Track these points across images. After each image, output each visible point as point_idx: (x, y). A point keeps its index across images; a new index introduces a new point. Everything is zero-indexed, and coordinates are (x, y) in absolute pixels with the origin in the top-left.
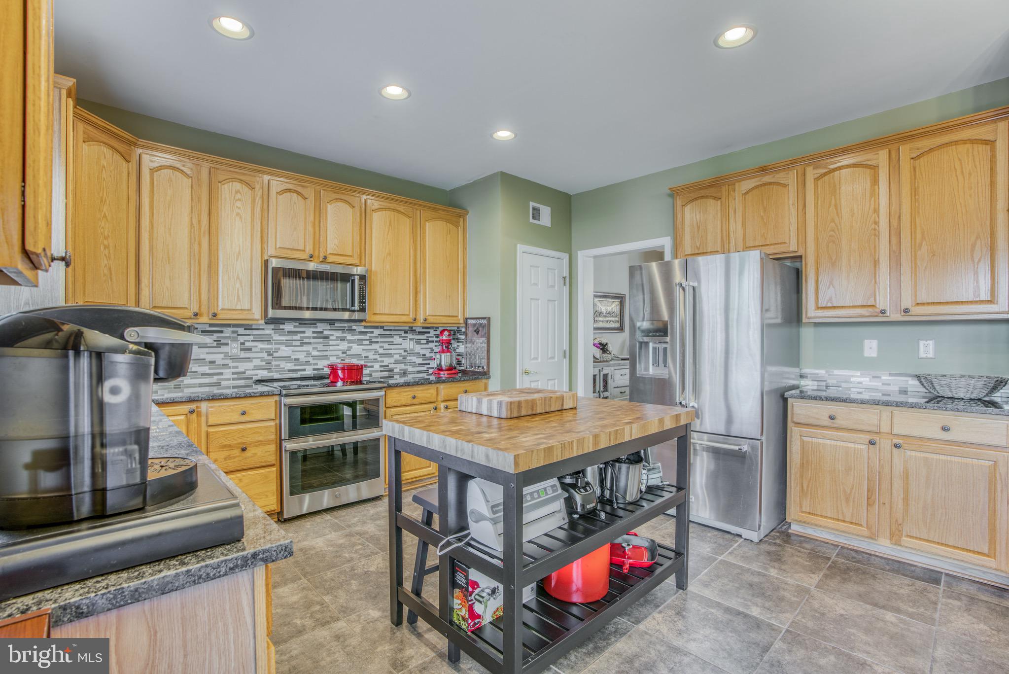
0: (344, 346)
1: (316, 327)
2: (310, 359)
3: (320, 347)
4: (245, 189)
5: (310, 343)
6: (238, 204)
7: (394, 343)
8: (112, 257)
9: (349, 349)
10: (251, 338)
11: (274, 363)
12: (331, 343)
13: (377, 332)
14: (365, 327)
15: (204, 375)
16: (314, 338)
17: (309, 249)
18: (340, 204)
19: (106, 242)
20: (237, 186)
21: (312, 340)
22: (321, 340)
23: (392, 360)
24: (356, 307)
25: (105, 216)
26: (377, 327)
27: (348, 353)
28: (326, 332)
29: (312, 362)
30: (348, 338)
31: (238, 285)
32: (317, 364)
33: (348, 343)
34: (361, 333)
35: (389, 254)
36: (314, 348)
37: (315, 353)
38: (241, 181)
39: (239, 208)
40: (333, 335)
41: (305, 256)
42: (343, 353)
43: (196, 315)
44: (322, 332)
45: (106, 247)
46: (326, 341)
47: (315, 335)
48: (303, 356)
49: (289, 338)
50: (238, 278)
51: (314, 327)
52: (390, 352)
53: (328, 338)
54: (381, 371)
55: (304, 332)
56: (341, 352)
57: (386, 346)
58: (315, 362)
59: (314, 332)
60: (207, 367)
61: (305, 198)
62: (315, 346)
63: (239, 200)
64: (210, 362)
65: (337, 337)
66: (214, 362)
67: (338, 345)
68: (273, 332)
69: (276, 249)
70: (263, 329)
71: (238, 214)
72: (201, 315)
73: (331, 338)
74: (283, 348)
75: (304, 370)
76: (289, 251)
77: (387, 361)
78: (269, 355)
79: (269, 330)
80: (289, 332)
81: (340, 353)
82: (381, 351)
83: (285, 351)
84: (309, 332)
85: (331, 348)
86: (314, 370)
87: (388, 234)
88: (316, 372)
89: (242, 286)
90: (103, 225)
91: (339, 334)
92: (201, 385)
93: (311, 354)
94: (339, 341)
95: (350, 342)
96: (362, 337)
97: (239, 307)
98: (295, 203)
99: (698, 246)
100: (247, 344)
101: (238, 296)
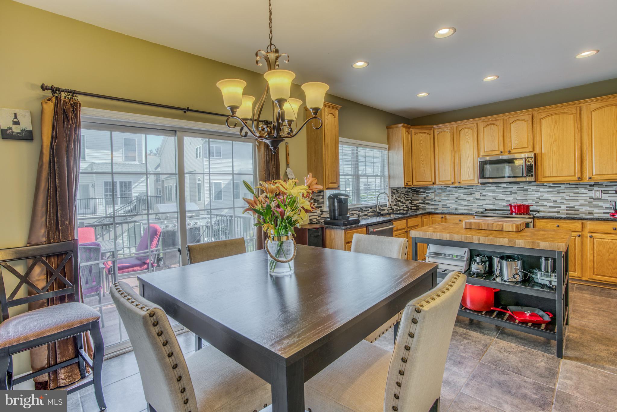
0: (538, 195)
1: (520, 185)
4: (470, 130)
6: (467, 137)
7: (580, 193)
8: (425, 167)
10: (485, 191)
11: (496, 202)
12: (529, 193)
13: (563, 187)
14: (553, 184)
15: (465, 205)
16: (518, 190)
17: (501, 149)
18: (518, 122)
19: (423, 163)
20: (466, 130)
21: (517, 192)
22: (522, 192)
23: (578, 204)
24: (524, 175)
25: (422, 155)
26: (564, 184)
27: (541, 198)
28: (525, 187)
30: (541, 190)
31: (468, 170)
34: (550, 187)
35: (556, 141)
36: (518, 196)
37: (519, 198)
38: (468, 128)
39: (468, 139)
41: (499, 153)
43: (453, 183)
44: (523, 187)
45: (423, 164)
46: (525, 192)
49: (504, 190)
50: (468, 167)
51: (518, 185)
52: (576, 198)
53: (527, 190)
54: (567, 210)
55: (512, 188)
57: (572, 195)
59: (518, 188)
60: (467, 203)
61: (498, 126)
62: (519, 194)
63: (468, 135)
64: (468, 201)
65: (533, 190)
66: (469, 201)
67: (534, 194)
68: (495, 188)
69: (484, 152)
70: (491, 187)
71: (467, 141)
72: (455, 183)
73: (529, 190)
74: (501, 195)
76: (491, 152)
77: (572, 204)
78: (493, 198)
79: (493, 187)
80: (503, 188)
82: (567, 198)
83: (501, 196)
84: (515, 187)
85: (529, 196)
87: (554, 129)
89: (470, 170)
90: (422, 157)
91: (534, 188)
92: (465, 210)
93: (516, 198)
94: (535, 192)
95: (542, 192)
96: (551, 189)
97: (469, 179)
98: (493, 129)
100: (484, 193)
101: (469, 174)
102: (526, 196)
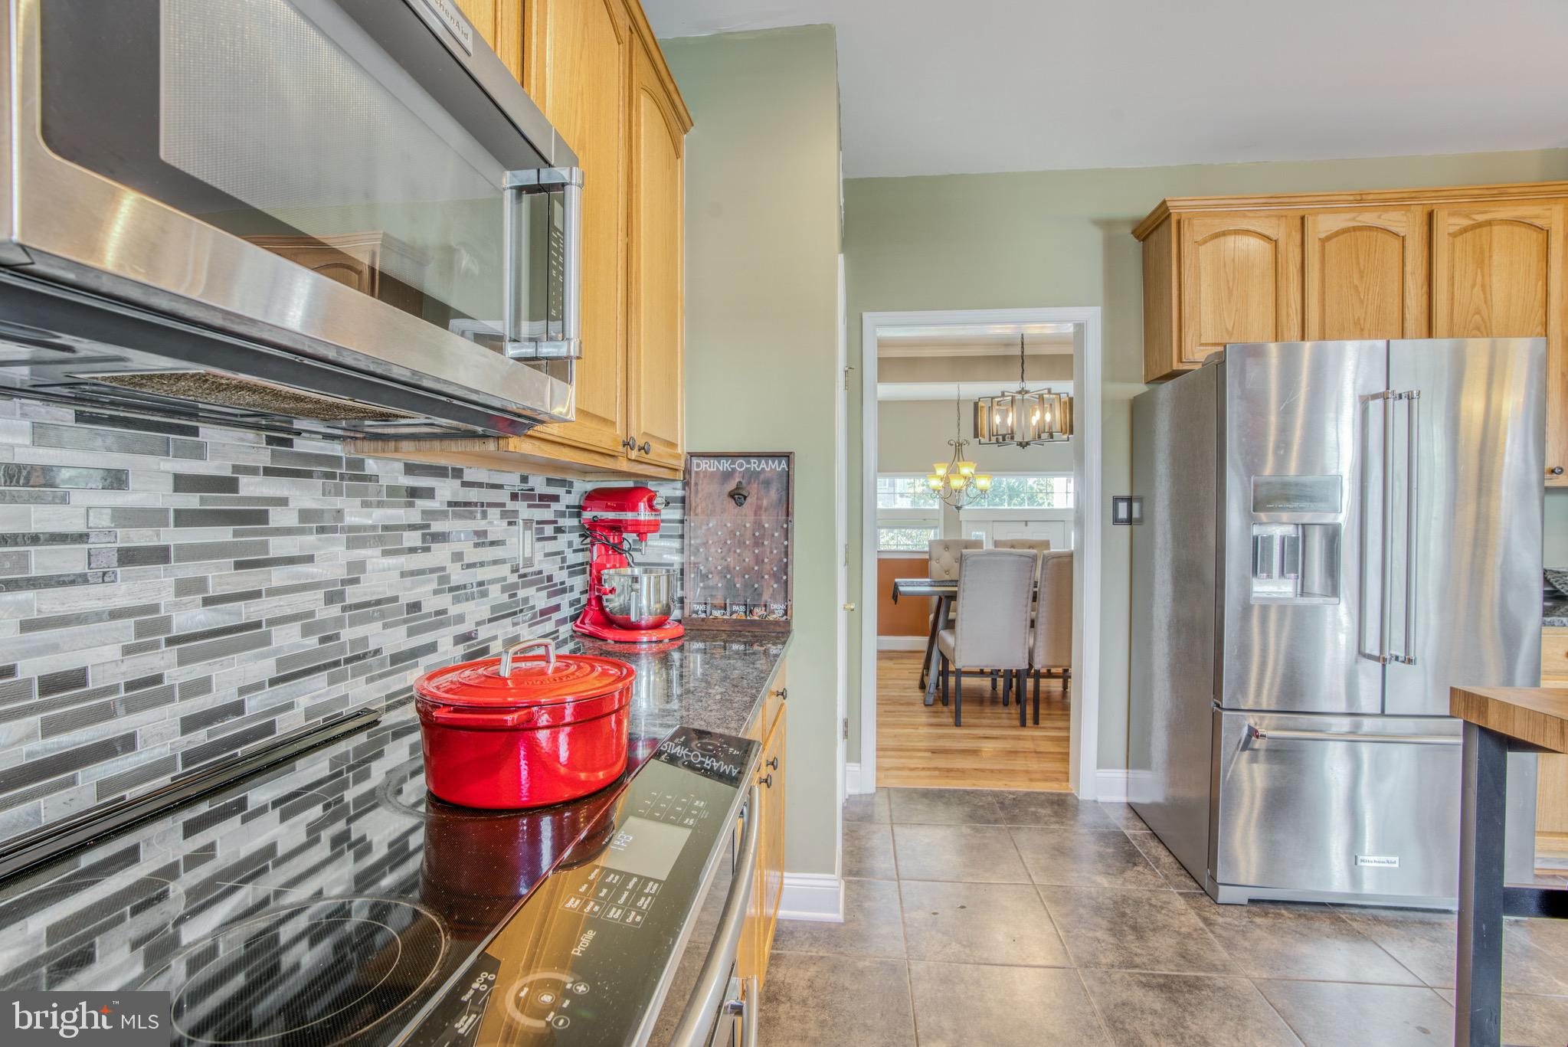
0: (333, 560)
2: (162, 661)
3: (221, 576)
5: (160, 555)
7: (489, 538)
9: (355, 573)
12: (278, 547)
16: (185, 518)
21: (172, 536)
22: (223, 534)
23: (483, 609)
27: (353, 595)
28: (252, 487)
29: (176, 675)
30: (350, 519)
32: (202, 686)
33: (352, 544)
34: (396, 493)
36: (185, 588)
37: (192, 617)
40: (283, 502)
42: (331, 598)
44: (229, 485)
46: (249, 535)
47: (192, 501)
48: (113, 652)
51: (183, 453)
52: (479, 574)
53: (261, 517)
56: (320, 594)
57: (469, 551)
58: (196, 671)
59: (183, 483)
62: (190, 570)
65: (306, 515)
67: (309, 559)
73: (279, 517)
75: (128, 743)
77: (471, 614)
81: (312, 601)
85: (278, 576)
86: (190, 724)
88: (200, 737)
93: (165, 623)
94: (312, 538)
95: (357, 538)
99: (1230, 329)
102: (250, 580)
